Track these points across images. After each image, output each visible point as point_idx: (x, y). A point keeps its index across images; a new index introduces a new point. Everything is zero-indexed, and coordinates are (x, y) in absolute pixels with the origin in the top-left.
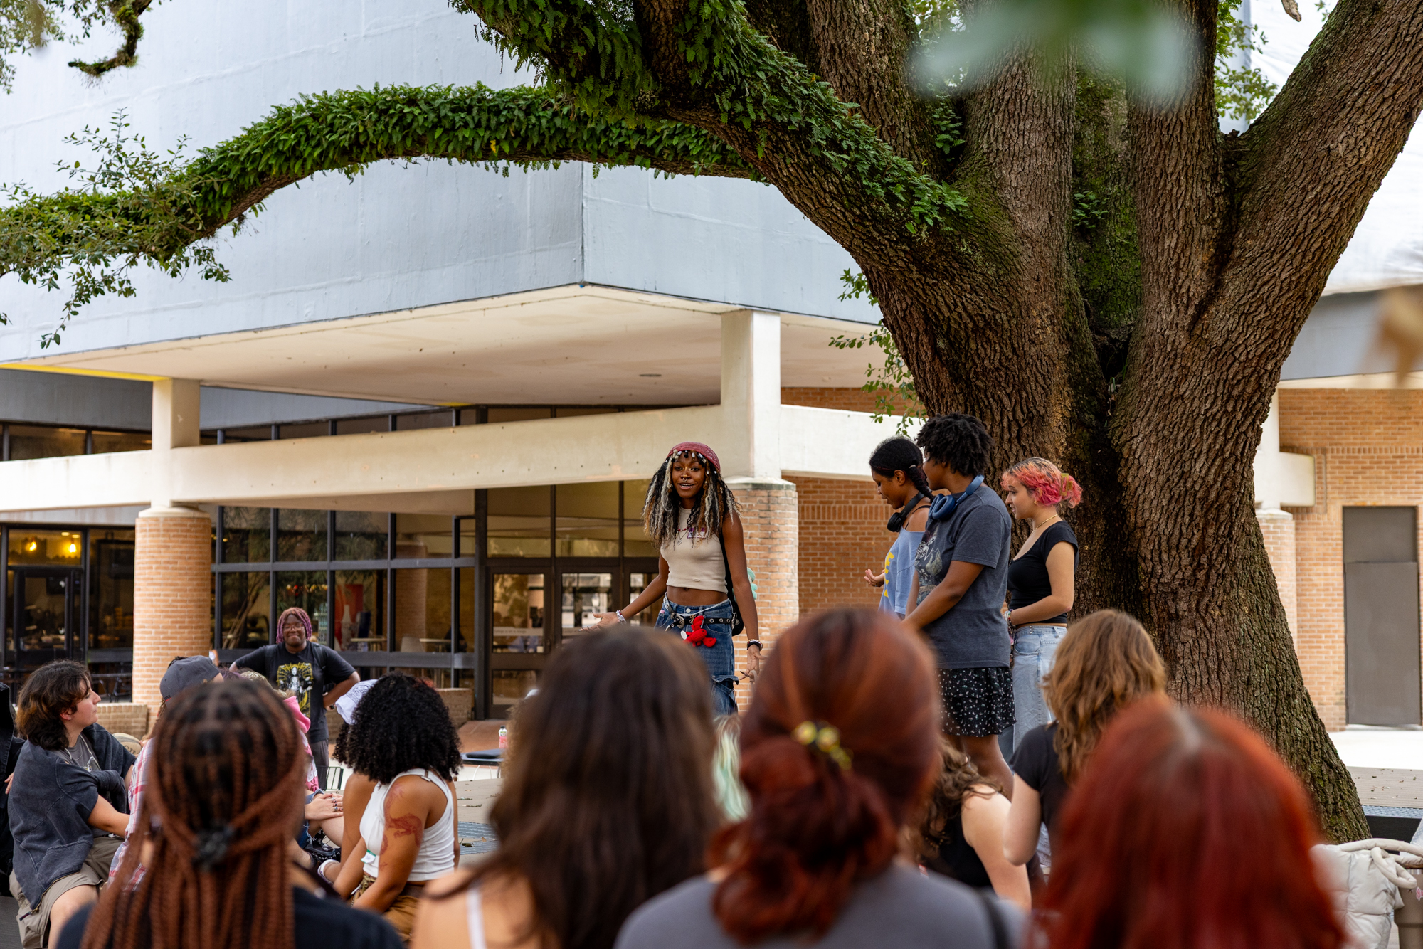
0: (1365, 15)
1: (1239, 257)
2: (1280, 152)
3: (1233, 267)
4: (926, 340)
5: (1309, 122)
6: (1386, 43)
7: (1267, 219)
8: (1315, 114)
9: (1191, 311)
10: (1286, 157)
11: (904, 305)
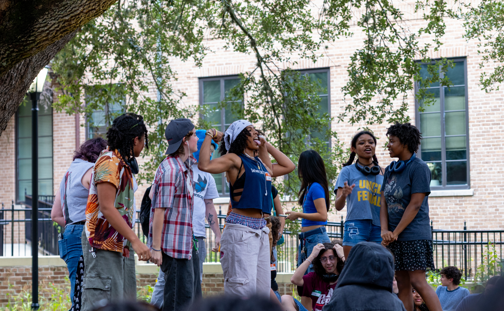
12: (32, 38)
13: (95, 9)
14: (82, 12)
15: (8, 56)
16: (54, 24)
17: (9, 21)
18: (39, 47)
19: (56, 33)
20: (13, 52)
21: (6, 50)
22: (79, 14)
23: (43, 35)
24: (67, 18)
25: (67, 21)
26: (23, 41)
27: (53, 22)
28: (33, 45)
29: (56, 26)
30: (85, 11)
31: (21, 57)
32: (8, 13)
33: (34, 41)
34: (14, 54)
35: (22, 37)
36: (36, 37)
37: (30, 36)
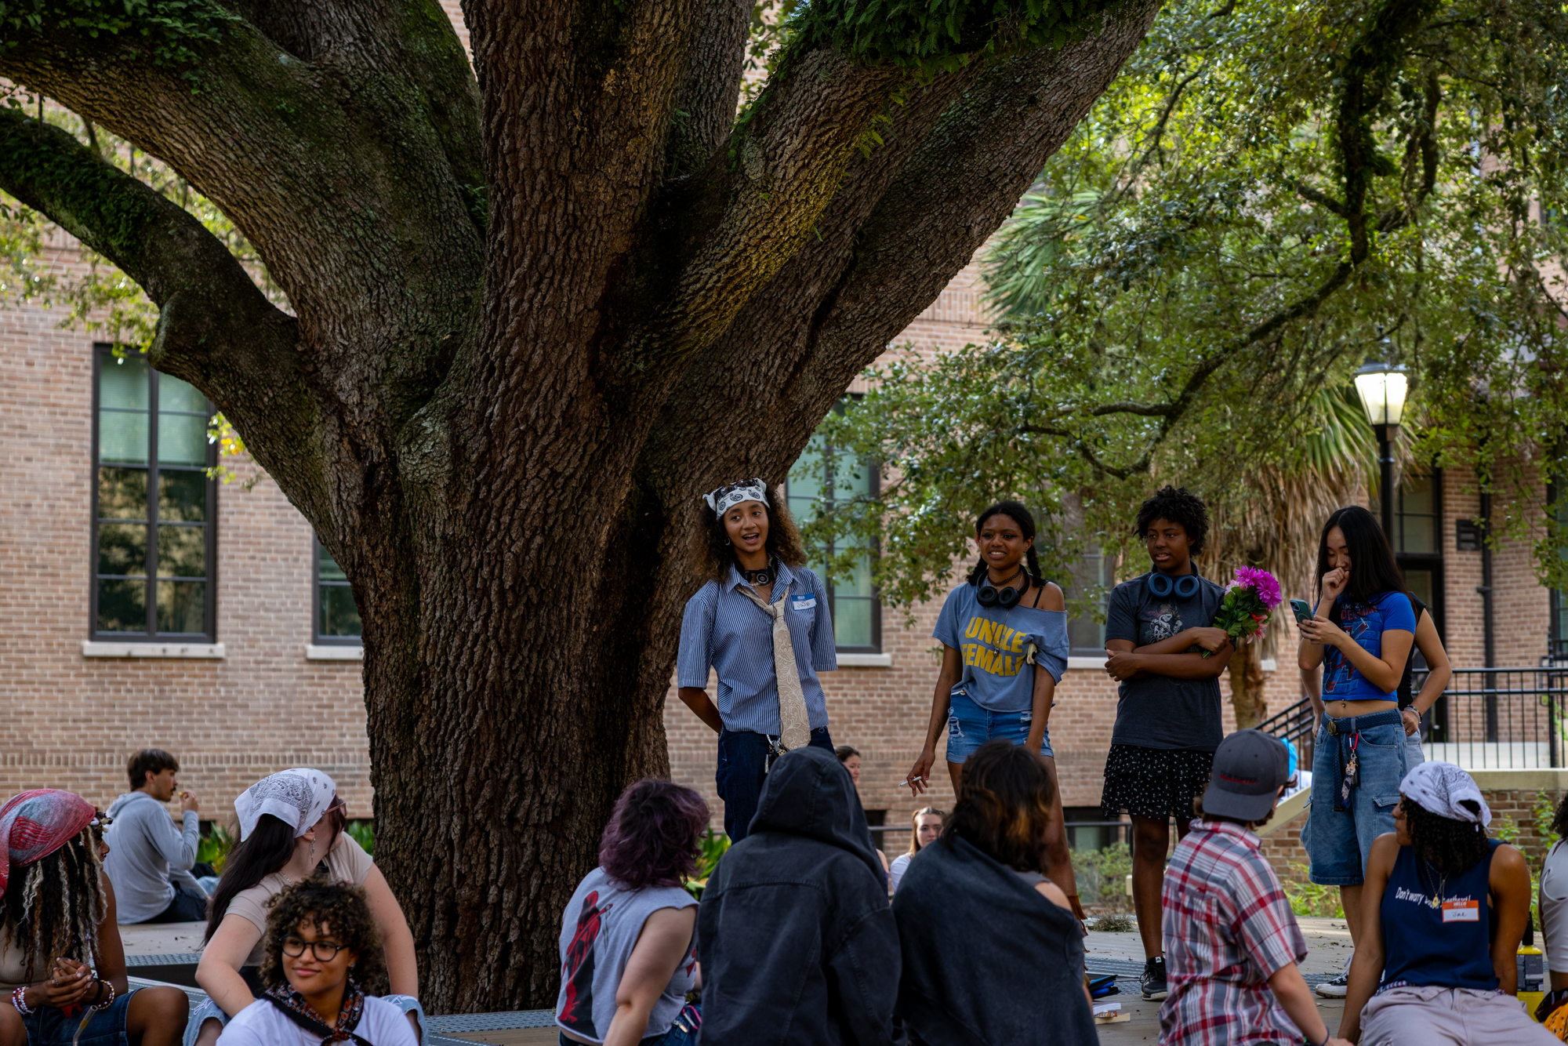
0: (1020, 105)
1: (837, 318)
2: (914, 217)
3: (828, 327)
4: (584, 355)
5: (955, 194)
6: (1037, 138)
7: (881, 283)
8: (963, 188)
9: (791, 369)
10: (922, 225)
11: (581, 307)
12: (680, 308)
13: (768, 237)
14: (747, 245)
15: (645, 350)
16: (712, 275)
17: (637, 275)
18: (700, 326)
19: (719, 295)
20: (652, 340)
21: (641, 337)
22: (745, 250)
23: (698, 300)
24: (727, 260)
25: (731, 266)
26: (665, 316)
27: (709, 270)
28: (686, 322)
29: (715, 278)
30: (752, 242)
31: (674, 348)
32: (631, 259)
33: (685, 315)
34: (656, 345)
35: (664, 307)
36: (686, 306)
37: (675, 305)
